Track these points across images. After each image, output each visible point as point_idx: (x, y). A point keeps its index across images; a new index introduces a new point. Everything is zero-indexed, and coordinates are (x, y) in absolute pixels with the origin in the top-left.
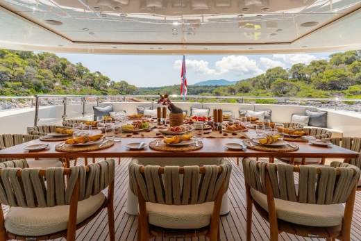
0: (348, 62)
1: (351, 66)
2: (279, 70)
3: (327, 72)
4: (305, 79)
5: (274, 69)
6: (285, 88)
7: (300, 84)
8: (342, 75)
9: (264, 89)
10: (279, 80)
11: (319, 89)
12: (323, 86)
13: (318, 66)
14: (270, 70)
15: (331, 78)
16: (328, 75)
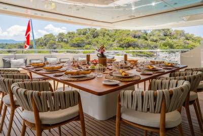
0: (84, 34)
1: (85, 36)
2: (51, 35)
3: (75, 38)
4: (65, 41)
5: (48, 35)
6: (55, 46)
7: (62, 44)
8: (83, 40)
9: (43, 46)
10: (51, 41)
11: (72, 46)
12: (74, 45)
13: (71, 35)
14: (46, 35)
15: (78, 41)
16: (76, 40)
